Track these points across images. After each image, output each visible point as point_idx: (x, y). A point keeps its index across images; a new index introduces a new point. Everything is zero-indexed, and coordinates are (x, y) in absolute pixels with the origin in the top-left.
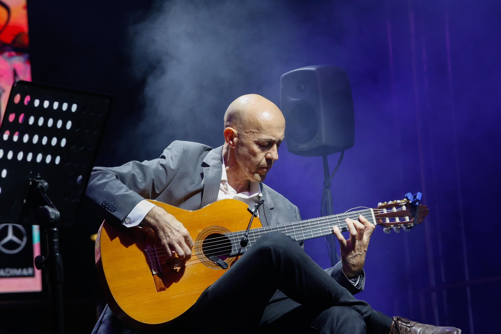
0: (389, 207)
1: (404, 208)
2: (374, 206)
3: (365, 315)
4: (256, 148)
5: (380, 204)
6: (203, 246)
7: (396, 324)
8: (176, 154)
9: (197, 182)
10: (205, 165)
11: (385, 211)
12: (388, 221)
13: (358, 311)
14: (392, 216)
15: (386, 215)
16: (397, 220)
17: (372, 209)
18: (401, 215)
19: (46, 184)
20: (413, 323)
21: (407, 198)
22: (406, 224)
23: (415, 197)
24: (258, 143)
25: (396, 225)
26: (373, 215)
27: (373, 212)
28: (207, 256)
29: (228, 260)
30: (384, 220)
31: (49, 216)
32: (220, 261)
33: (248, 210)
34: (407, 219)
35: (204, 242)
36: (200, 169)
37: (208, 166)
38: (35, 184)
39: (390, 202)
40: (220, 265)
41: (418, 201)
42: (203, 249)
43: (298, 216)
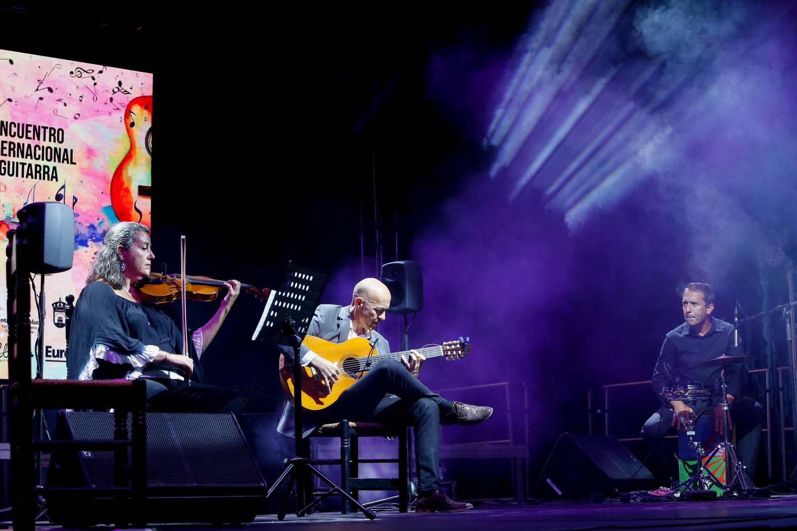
0: (450, 345)
1: (458, 346)
2: (442, 345)
3: (438, 403)
4: (374, 312)
5: (445, 343)
6: (343, 365)
7: (455, 406)
8: (324, 314)
9: (335, 330)
10: (339, 319)
11: (448, 347)
12: (449, 353)
13: (435, 401)
14: (452, 350)
15: (449, 350)
16: (455, 353)
17: (441, 346)
18: (457, 350)
19: (294, 322)
20: (465, 405)
21: (460, 339)
22: (459, 355)
23: (465, 340)
24: (375, 309)
25: (454, 355)
26: (442, 350)
27: (441, 348)
28: (346, 371)
29: (358, 374)
30: (447, 353)
31: (297, 341)
32: (353, 374)
33: (370, 344)
34: (460, 352)
35: (344, 363)
36: (337, 322)
37: (342, 319)
38: (289, 321)
39: (450, 342)
40: (353, 377)
41: (467, 342)
42: (344, 367)
43: (389, 351)
